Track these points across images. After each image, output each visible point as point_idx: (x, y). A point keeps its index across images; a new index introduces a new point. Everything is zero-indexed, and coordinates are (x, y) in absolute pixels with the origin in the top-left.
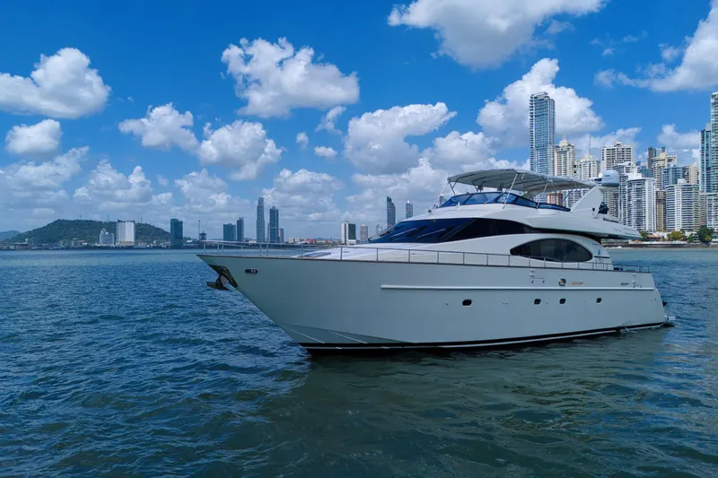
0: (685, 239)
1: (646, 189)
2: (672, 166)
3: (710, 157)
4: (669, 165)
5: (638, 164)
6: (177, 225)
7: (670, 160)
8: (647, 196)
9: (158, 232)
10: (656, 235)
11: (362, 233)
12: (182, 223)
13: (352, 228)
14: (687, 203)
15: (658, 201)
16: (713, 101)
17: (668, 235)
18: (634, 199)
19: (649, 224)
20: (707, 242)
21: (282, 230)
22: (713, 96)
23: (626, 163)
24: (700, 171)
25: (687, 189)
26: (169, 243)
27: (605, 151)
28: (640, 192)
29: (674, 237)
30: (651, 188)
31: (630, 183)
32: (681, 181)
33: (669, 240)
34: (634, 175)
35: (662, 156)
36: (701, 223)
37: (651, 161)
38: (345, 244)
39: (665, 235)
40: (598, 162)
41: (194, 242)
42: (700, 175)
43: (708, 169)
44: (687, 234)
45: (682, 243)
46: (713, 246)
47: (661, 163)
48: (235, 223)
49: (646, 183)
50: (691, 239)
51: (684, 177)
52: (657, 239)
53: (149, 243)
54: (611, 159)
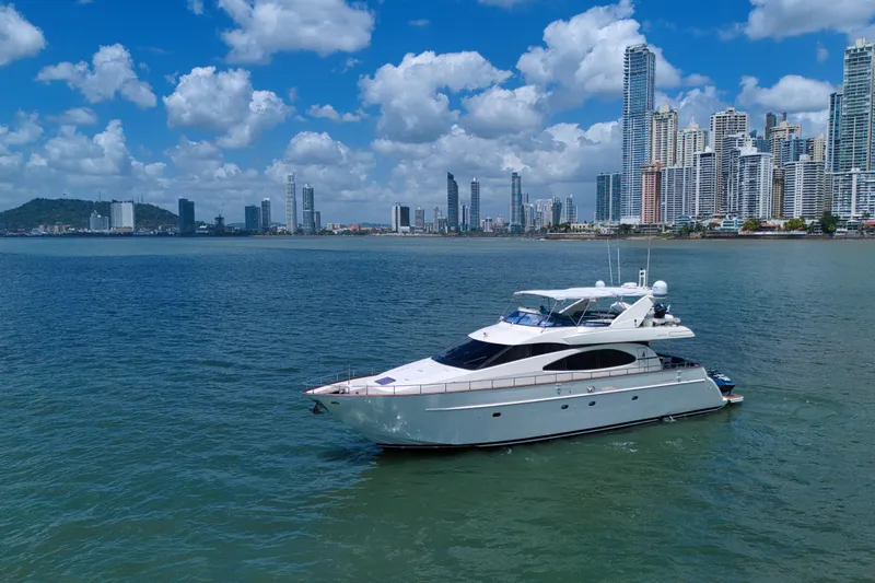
0: (805, 228)
1: (762, 168)
2: (794, 138)
3: (839, 128)
4: (790, 137)
5: (753, 135)
6: (187, 207)
7: (791, 131)
8: (762, 175)
9: (164, 215)
10: (771, 223)
11: (417, 217)
12: (192, 204)
13: (405, 212)
14: (809, 183)
15: (776, 181)
16: (847, 57)
17: (785, 224)
18: (747, 180)
19: (762, 211)
20: (831, 233)
21: (318, 213)
22: (848, 52)
23: (739, 135)
24: (827, 143)
25: (811, 167)
26: (177, 229)
27: (715, 119)
28: (754, 170)
29: (792, 225)
30: (767, 165)
31: (743, 160)
32: (804, 157)
33: (786, 230)
34: (748, 150)
35: (783, 125)
36: (824, 208)
37: (769, 132)
38: (397, 231)
39: (781, 223)
40: (706, 133)
41: (209, 228)
42: (827, 150)
43: (837, 142)
44: (808, 222)
45: (802, 233)
46: (838, 238)
47: (781, 134)
48: (259, 205)
49: (762, 160)
50: (811, 229)
51: (807, 152)
52: (772, 228)
53: (153, 228)
54: (721, 130)
